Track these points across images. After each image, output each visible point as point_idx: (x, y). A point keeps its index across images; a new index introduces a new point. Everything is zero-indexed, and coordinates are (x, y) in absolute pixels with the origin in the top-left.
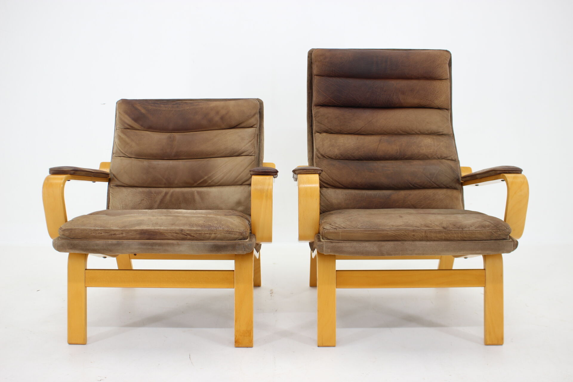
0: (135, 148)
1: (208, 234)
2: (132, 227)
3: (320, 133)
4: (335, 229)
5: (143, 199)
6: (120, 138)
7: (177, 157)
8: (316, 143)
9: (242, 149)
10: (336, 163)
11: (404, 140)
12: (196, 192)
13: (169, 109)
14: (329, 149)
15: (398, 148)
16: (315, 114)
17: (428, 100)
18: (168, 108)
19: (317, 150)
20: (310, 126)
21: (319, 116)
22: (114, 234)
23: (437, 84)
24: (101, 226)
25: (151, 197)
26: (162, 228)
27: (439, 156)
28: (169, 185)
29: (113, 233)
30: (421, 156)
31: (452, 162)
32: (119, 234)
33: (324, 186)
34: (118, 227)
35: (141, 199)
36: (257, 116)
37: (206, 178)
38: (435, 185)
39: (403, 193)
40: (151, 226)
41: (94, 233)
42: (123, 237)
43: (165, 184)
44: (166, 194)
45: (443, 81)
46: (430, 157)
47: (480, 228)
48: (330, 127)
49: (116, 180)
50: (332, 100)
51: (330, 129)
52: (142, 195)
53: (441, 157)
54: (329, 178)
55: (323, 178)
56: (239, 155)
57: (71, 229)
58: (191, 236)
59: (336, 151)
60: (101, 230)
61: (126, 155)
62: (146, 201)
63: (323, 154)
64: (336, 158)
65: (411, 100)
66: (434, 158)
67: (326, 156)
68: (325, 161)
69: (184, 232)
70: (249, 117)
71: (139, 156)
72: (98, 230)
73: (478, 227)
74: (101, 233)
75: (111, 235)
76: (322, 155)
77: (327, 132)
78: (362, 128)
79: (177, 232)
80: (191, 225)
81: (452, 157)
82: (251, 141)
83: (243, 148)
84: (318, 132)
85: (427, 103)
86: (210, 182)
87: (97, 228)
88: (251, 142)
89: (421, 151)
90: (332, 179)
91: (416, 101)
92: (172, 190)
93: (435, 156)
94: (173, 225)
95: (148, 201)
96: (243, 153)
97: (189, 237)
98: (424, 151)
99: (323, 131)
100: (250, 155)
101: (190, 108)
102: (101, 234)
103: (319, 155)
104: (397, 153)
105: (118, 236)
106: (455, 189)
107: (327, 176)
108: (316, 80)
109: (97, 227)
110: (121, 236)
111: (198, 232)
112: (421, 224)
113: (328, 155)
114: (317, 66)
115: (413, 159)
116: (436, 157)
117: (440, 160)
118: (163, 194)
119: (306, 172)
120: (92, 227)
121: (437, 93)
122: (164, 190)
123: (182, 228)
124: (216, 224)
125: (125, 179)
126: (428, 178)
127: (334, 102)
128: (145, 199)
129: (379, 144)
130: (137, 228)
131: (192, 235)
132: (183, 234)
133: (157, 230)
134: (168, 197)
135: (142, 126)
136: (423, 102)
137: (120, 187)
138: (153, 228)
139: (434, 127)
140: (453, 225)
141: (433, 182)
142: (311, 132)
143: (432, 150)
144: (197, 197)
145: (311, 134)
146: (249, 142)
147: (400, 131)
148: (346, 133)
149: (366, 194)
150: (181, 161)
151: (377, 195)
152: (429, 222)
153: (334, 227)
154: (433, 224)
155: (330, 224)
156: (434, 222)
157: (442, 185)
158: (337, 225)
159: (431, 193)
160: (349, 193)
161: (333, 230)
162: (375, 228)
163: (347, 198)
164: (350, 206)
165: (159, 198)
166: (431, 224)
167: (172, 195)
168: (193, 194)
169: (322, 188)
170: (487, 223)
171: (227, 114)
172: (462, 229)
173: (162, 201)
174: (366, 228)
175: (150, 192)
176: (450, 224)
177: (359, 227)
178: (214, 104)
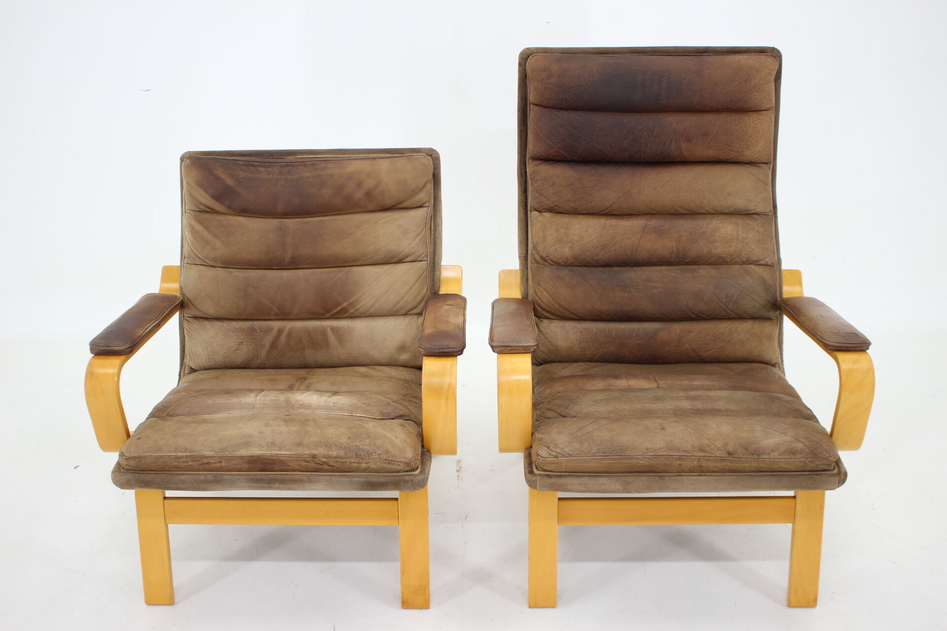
0: (221, 250)
1: (356, 464)
2: (235, 451)
3: (540, 212)
4: (556, 457)
5: (242, 342)
6: (193, 231)
7: (294, 264)
8: (532, 231)
9: (404, 250)
10: (564, 273)
11: (686, 225)
12: (329, 328)
13: (275, 176)
14: (554, 248)
15: (674, 245)
16: (531, 175)
17: (733, 151)
18: (273, 175)
19: (535, 247)
20: (523, 191)
21: (537, 180)
22: (208, 463)
23: (750, 120)
24: (186, 449)
25: (255, 339)
26: (283, 452)
27: (745, 259)
28: (284, 315)
29: (206, 461)
30: (712, 259)
31: (767, 268)
32: (216, 463)
33: (544, 315)
34: (212, 450)
35: (238, 342)
36: (430, 186)
37: (345, 304)
38: (734, 315)
39: (678, 328)
40: (264, 449)
41: (175, 462)
42: (222, 467)
43: (277, 314)
44: (280, 332)
45: (763, 112)
46: (729, 260)
47: (787, 455)
48: (556, 203)
49: (192, 306)
50: (561, 151)
51: (556, 206)
52: (239, 334)
53: (748, 260)
54: (553, 302)
55: (542, 302)
56: (400, 261)
57: (139, 457)
58: (329, 466)
59: (566, 252)
60: (186, 457)
61: (208, 263)
62: (246, 345)
63: (544, 256)
64: (567, 264)
65: (701, 151)
66: (736, 263)
67: (550, 259)
68: (548, 269)
69: (319, 460)
70: (416, 192)
71: (229, 264)
72: (182, 457)
73: (785, 453)
74: (187, 462)
75: (204, 464)
76: (542, 258)
77: (551, 210)
78: (613, 204)
79: (306, 459)
80: (328, 445)
81: (767, 260)
82: (419, 235)
83: (406, 250)
84: (536, 210)
85: (731, 156)
86: (352, 311)
87: (179, 454)
88: (420, 237)
89: (714, 251)
90: (559, 304)
91: (711, 153)
92: (289, 325)
93: (737, 260)
94: (299, 445)
95: (251, 346)
96: (406, 257)
97: (326, 467)
98: (719, 249)
99: (544, 209)
100: (419, 259)
101: (311, 175)
102: (187, 464)
103: (538, 258)
104: (672, 253)
105: (213, 465)
106: (769, 319)
107: (550, 299)
108: (533, 112)
109: (179, 452)
110: (218, 465)
111: (341, 460)
112: (694, 446)
113: (553, 259)
114: (535, 89)
115: (699, 263)
116: (739, 261)
117: (746, 266)
118: (275, 333)
119: (511, 350)
120: (171, 452)
121: (749, 137)
122: (276, 325)
123: (314, 452)
124: (367, 446)
125: (209, 308)
126: (722, 302)
127: (566, 155)
128: (245, 343)
129: (641, 237)
130: (243, 452)
131: (331, 464)
132: (316, 463)
133: (275, 457)
134: (283, 338)
135: (229, 208)
136: (723, 155)
137: (201, 320)
138: (269, 452)
139: (740, 203)
140: (744, 448)
141: (730, 309)
142: (524, 204)
143: (732, 249)
144: (332, 339)
145: (524, 209)
146: (416, 237)
147: (679, 209)
148: (585, 212)
149: (614, 331)
150: (300, 273)
151: (635, 333)
152: (707, 442)
153: (554, 454)
154: (712, 446)
155: (548, 448)
156: (714, 441)
157: (745, 315)
158: (558, 450)
159: (725, 329)
160: (587, 329)
161: (552, 459)
162: (619, 454)
163: (584, 339)
164: (588, 352)
165: (268, 340)
166: (709, 446)
167: (289, 335)
168: (323, 332)
169: (541, 319)
170: (800, 446)
171: (376, 187)
172: (758, 455)
173: (273, 345)
174: (604, 453)
175: (252, 330)
176: (740, 446)
177: (593, 453)
178: (353, 167)
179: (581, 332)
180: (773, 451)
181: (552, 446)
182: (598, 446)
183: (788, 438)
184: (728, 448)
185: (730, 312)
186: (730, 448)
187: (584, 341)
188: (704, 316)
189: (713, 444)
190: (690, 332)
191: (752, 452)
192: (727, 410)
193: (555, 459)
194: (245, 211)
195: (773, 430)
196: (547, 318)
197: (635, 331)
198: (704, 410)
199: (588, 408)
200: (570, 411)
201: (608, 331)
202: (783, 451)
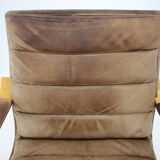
6: (14, 62)
7: (77, 83)
18: (64, 28)
28: (71, 112)
44: (69, 122)
61: (25, 82)
101: (89, 28)
118: (66, 122)
122: (67, 117)
134: (71, 125)
144: (99, 125)
150: (81, 88)
165: (62, 126)
167: (75, 124)
168: (94, 122)
171: (131, 37)
173: (65, 129)
175: (53, 121)
178: (117, 23)
194: (46, 51)
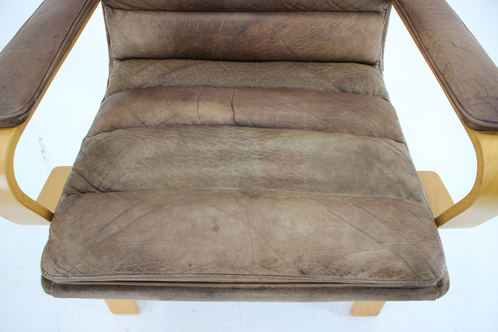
33: (117, 6)
39: (271, 20)
112: (254, 261)
149: (198, 24)
151: (221, 27)
152: (274, 255)
153: (62, 271)
154: (280, 261)
155: (55, 261)
156: (284, 253)
157: (351, 9)
158: (67, 267)
159: (326, 24)
160: (166, 22)
161: (60, 278)
162: (150, 272)
163: (163, 34)
164: (169, 49)
166: (276, 261)
169: (115, 10)
170: (400, 265)
172: (341, 275)
174: (130, 271)
176: (319, 262)
177: (115, 270)
179: (159, 26)
180: (363, 271)
181: (60, 260)
182: (122, 259)
183: (385, 251)
184: (301, 265)
185: (332, 4)
186: (305, 266)
187: (164, 36)
188: (302, 8)
189: (281, 258)
190: (284, 27)
191: (334, 271)
192: (310, 181)
193: (65, 278)
195: (367, 234)
196: (120, 9)
197: (222, 24)
198: (280, 180)
199: (128, 174)
200: (104, 179)
201: (191, 24)
202: (375, 271)
